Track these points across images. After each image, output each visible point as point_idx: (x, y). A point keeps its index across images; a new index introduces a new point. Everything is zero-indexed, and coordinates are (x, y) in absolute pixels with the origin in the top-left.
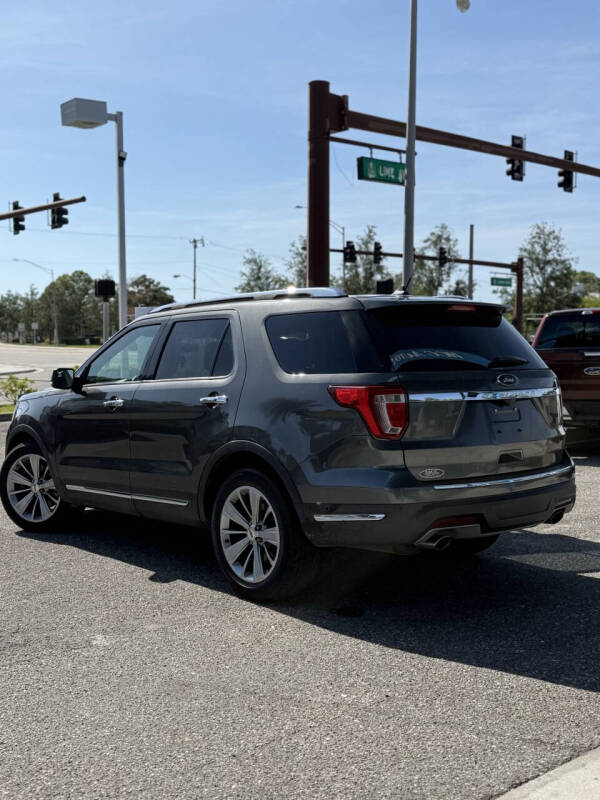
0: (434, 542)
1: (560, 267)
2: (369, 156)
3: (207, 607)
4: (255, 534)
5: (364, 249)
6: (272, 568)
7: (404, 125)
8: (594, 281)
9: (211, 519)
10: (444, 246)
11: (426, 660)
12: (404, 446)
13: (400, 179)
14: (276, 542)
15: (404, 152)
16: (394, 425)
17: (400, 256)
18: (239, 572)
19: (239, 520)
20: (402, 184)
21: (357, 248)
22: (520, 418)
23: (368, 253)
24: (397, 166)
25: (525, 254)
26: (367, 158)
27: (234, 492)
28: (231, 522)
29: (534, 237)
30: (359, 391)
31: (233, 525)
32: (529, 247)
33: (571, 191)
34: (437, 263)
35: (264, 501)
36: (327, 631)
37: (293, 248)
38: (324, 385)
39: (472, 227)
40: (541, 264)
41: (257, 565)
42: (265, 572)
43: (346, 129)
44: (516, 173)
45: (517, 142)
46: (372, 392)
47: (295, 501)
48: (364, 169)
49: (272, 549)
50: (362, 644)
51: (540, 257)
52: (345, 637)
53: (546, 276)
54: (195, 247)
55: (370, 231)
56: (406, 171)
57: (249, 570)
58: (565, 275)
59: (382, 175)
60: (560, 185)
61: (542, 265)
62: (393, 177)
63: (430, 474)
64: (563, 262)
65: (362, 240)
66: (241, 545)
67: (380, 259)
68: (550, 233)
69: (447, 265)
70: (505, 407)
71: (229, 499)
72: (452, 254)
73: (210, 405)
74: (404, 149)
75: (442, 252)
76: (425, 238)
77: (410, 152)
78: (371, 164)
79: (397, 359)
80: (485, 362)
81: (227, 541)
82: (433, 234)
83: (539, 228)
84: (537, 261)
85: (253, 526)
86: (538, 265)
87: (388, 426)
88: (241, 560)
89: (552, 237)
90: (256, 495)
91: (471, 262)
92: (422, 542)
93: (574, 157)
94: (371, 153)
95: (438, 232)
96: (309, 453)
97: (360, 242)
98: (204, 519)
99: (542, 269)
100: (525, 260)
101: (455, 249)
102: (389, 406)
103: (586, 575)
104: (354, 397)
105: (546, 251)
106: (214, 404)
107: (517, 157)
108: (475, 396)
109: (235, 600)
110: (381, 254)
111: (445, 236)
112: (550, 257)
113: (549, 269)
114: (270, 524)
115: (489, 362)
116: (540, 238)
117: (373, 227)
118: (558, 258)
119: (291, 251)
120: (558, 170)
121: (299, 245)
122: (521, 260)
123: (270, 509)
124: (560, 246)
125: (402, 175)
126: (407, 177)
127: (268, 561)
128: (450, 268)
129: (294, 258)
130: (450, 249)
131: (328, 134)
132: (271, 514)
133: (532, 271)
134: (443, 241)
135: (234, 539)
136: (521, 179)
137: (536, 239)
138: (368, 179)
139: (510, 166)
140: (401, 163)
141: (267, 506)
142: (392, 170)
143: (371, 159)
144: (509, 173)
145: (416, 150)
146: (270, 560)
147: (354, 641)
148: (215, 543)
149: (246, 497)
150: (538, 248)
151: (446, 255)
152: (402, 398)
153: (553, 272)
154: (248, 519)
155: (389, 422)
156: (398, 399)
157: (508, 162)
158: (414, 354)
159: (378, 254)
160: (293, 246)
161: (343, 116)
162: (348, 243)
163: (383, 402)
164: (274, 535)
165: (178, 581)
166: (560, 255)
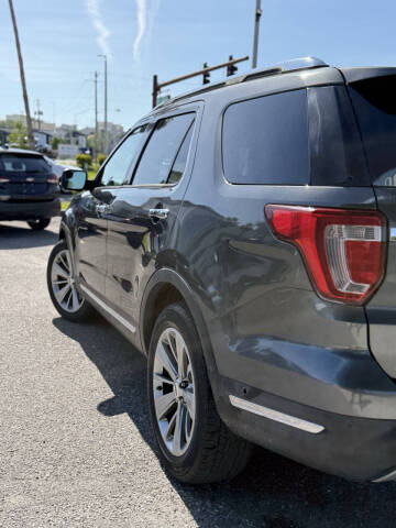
4: (179, 392)
12: (369, 318)
16: (354, 278)
18: (164, 431)
19: (169, 368)
27: (165, 332)
35: (186, 354)
42: (182, 445)
66: (169, 399)
71: (161, 338)
85: (179, 381)
87: (344, 280)
141: (188, 362)
146: (187, 432)
152: (378, 234)
155: (347, 273)
156: (370, 233)
163: (342, 237)
164: (191, 403)
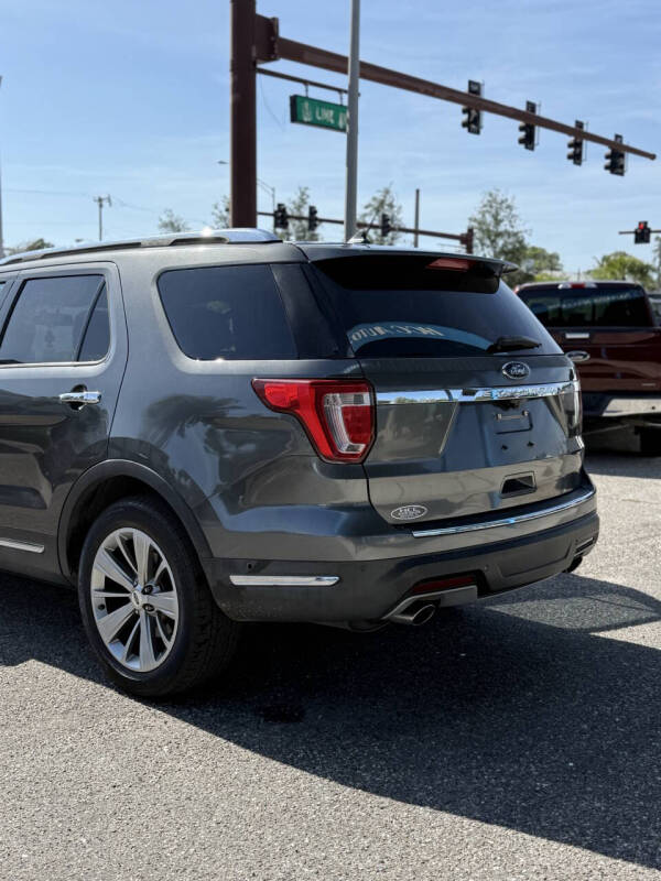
0: (412, 614)
1: (512, 240)
2: (303, 94)
3: (66, 712)
4: (143, 599)
5: (296, 213)
6: (167, 653)
7: (344, 59)
8: (544, 258)
9: (77, 572)
10: (387, 213)
11: (403, 810)
13: (341, 124)
14: (174, 614)
15: (345, 92)
16: (353, 440)
17: (341, 222)
18: (119, 653)
19: (119, 577)
20: (343, 130)
21: (289, 212)
22: (531, 425)
23: (300, 218)
24: (338, 108)
25: (475, 224)
26: (300, 97)
27: (111, 535)
28: (107, 579)
29: (485, 206)
30: (301, 386)
31: (110, 585)
32: (479, 217)
33: (532, 149)
34: (379, 231)
35: (155, 551)
36: (249, 753)
37: (216, 211)
38: (246, 377)
39: (418, 191)
40: (493, 236)
41: (146, 645)
42: (156, 657)
43: (275, 59)
44: (473, 125)
45: (475, 88)
46: (321, 388)
47: (202, 555)
48: (297, 110)
49: (167, 622)
50: (304, 779)
51: (491, 228)
52: (277, 764)
53: (498, 250)
54: (101, 206)
55: (303, 194)
56: (348, 115)
57: (134, 651)
58: (518, 249)
59: (319, 118)
60: (521, 141)
61: (493, 238)
62: (332, 121)
63: (405, 514)
64: (515, 234)
65: (294, 203)
66: (122, 615)
67: (316, 225)
68: (502, 202)
69: (390, 234)
70: (511, 410)
71: (103, 545)
72: (395, 222)
73: (75, 405)
74: (346, 88)
75: (385, 219)
76: (366, 203)
77: (353, 93)
78: (306, 105)
79: (358, 336)
80: (484, 344)
81: (102, 607)
82: (374, 199)
83: (491, 195)
84: (488, 233)
85: (140, 587)
86: (489, 238)
87: (344, 441)
88: (122, 636)
89: (504, 205)
90: (143, 542)
91: (416, 232)
92: (396, 614)
93: (537, 109)
94: (307, 91)
95: (380, 196)
96: (219, 481)
97: (292, 206)
98: (67, 572)
99: (493, 242)
100: (475, 231)
101: (399, 216)
102: (345, 411)
103: (602, 634)
104: (294, 395)
105: (498, 222)
106: (81, 404)
107: (474, 105)
108: (473, 393)
109: (111, 694)
110: (316, 219)
111: (387, 202)
112: (502, 228)
113: (500, 242)
114: (165, 585)
115: (490, 344)
116: (491, 207)
117: (306, 189)
118: (510, 229)
119: (213, 214)
120: (520, 123)
121: (222, 208)
122: (471, 231)
123: (164, 564)
124: (513, 216)
125: (343, 119)
126: (348, 121)
127: (160, 639)
128: (393, 239)
129: (217, 223)
130: (393, 216)
131: (255, 64)
132: (165, 570)
133: (483, 244)
134: (386, 207)
135: (112, 605)
136: (478, 132)
137: (488, 208)
138: (302, 122)
139: (465, 117)
140: (341, 106)
141: (160, 560)
142: (332, 113)
143: (307, 98)
144: (464, 125)
145: (360, 90)
146: (164, 638)
147: (292, 772)
148: (83, 610)
149: (129, 544)
150: (489, 219)
151: (389, 223)
152: (366, 399)
153: (504, 245)
154: (132, 576)
155: (346, 436)
156: (359, 399)
157: (464, 112)
158: (379, 331)
159: (313, 220)
160: (216, 208)
161: (272, 44)
162: (279, 205)
163: (338, 404)
164: (169, 603)
165: (31, 661)
166: (512, 227)
